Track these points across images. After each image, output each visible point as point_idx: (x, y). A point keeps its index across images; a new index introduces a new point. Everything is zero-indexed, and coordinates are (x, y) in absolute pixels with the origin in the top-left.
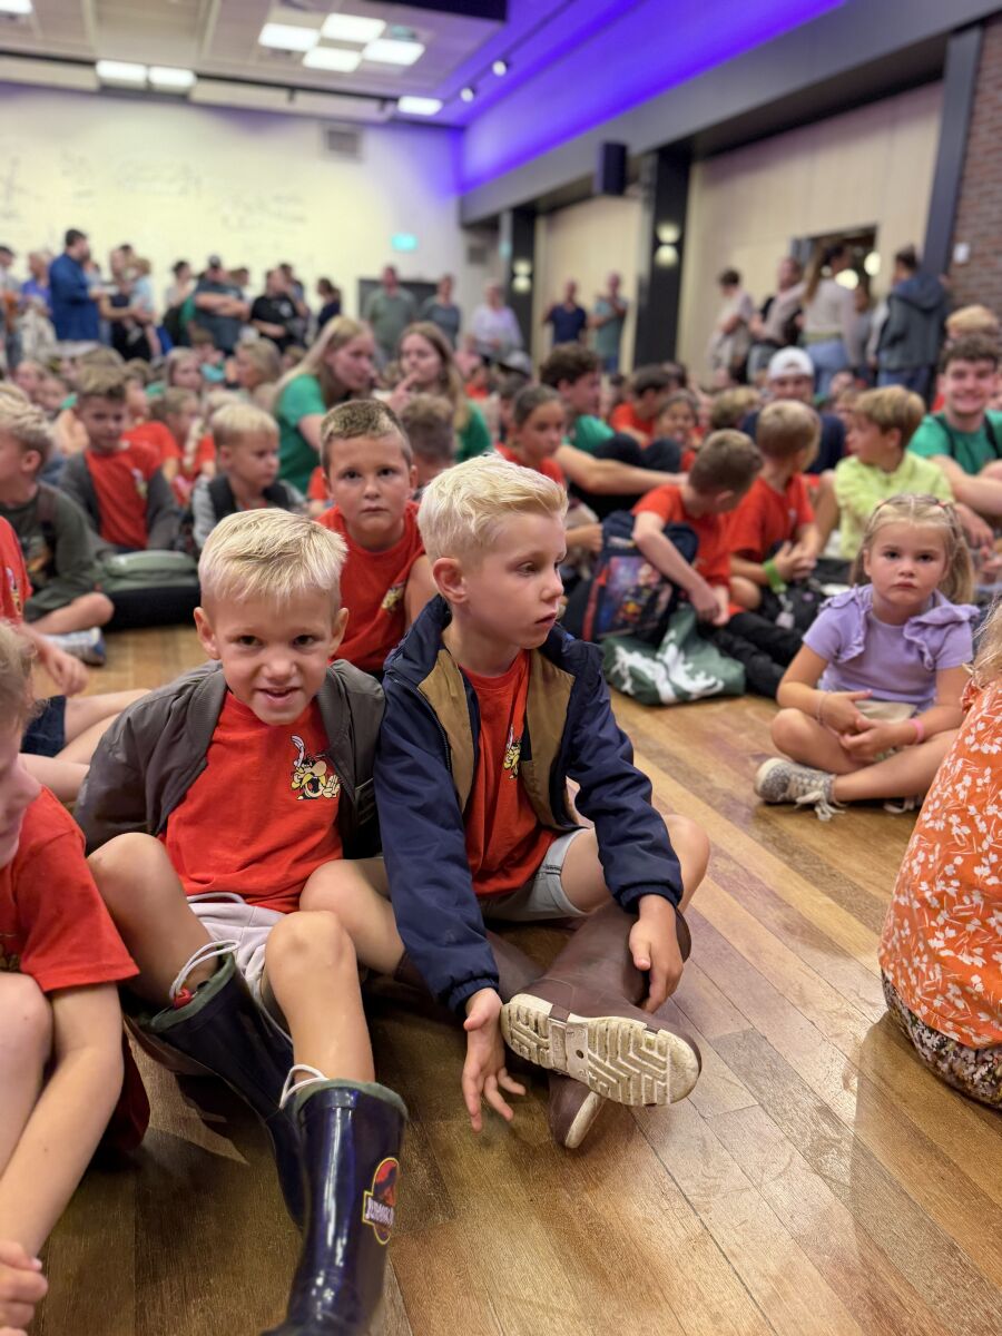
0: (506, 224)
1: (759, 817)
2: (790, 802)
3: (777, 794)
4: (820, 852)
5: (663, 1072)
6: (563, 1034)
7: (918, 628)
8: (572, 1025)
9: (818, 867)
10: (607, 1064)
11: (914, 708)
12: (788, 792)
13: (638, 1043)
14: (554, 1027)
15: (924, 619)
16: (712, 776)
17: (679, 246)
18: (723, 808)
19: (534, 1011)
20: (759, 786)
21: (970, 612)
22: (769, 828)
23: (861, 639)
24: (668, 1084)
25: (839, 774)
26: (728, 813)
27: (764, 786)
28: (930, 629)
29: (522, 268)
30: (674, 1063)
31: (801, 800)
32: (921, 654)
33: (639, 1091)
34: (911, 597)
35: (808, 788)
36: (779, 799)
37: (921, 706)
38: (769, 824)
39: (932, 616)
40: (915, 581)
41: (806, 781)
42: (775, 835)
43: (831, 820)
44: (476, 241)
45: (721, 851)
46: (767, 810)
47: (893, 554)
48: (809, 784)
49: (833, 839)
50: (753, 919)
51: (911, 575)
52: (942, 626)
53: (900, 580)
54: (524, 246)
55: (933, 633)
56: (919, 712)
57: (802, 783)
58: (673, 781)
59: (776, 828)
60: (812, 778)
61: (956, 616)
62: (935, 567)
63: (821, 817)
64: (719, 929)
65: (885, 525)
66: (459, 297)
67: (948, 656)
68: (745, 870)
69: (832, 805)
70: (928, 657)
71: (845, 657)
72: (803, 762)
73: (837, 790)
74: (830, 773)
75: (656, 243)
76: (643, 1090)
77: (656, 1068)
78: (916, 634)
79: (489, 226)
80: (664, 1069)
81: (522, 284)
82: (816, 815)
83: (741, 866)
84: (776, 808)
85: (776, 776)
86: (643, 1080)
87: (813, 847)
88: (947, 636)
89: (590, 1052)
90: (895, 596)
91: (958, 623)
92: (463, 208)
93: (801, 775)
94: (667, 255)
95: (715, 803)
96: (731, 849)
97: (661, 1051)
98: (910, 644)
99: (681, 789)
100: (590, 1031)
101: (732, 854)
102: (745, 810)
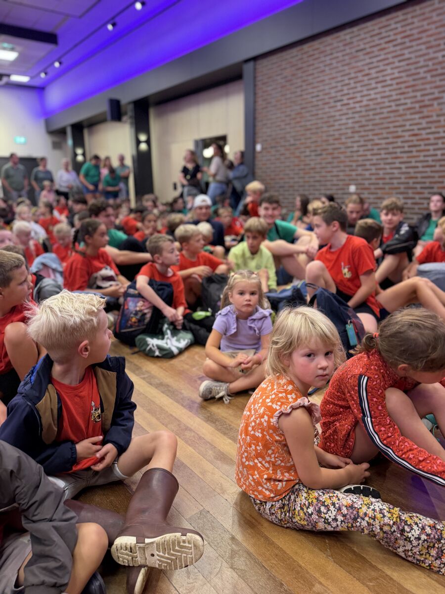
0: (69, 131)
1: (202, 407)
2: (213, 398)
3: (208, 396)
4: (226, 419)
5: (191, 551)
6: (144, 549)
7: (252, 321)
8: (148, 544)
9: (225, 426)
10: (166, 555)
11: (254, 350)
12: (212, 394)
13: (179, 542)
14: (139, 547)
15: (254, 317)
16: (183, 391)
17: (148, 142)
18: (188, 406)
19: (129, 543)
20: (201, 394)
21: (269, 312)
22: (206, 411)
23: (235, 326)
24: (193, 555)
25: (231, 382)
26: (190, 408)
27: (202, 394)
28: (256, 321)
29: (79, 151)
30: (195, 546)
31: (217, 397)
32: (255, 331)
33: (181, 562)
34: (250, 309)
35: (219, 391)
36: (209, 397)
37: (257, 349)
38: (206, 410)
39: (256, 316)
40: (251, 303)
41: (218, 388)
42: (209, 415)
43: (229, 402)
44: (56, 139)
45: (188, 427)
46: (205, 403)
47: (242, 293)
48: (220, 389)
49: (230, 412)
50: (202, 457)
51: (250, 301)
52: (261, 319)
53: (246, 303)
54: (79, 141)
55: (258, 322)
56: (257, 351)
57: (217, 389)
58: (167, 397)
59: (209, 411)
60: (220, 386)
61: (265, 315)
62: (256, 297)
63: (226, 402)
64: (188, 465)
65: (237, 283)
66: (50, 167)
67: (264, 330)
68: (198, 434)
69: (229, 396)
70: (257, 332)
71: (228, 334)
72: (216, 380)
73: (230, 390)
74: (227, 383)
75: (138, 142)
76: (183, 561)
77: (188, 550)
78: (252, 323)
79: (62, 132)
80: (191, 549)
81: (80, 158)
82: (223, 402)
83: (196, 433)
84: (208, 402)
85: (207, 389)
86: (183, 557)
87: (223, 417)
88: (263, 323)
89: (157, 553)
90: (244, 309)
91: (265, 317)
92: (47, 124)
93: (216, 386)
94: (143, 146)
95: (185, 404)
96: (192, 425)
97: (189, 543)
98: (250, 328)
99: (171, 401)
100: (157, 544)
101: (192, 428)
102: (196, 405)
